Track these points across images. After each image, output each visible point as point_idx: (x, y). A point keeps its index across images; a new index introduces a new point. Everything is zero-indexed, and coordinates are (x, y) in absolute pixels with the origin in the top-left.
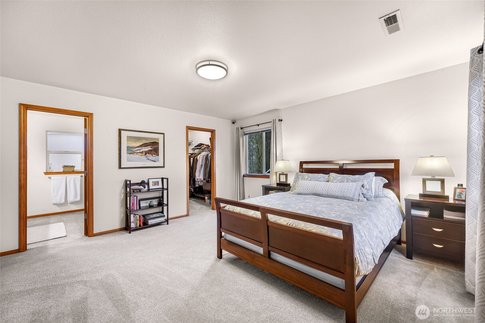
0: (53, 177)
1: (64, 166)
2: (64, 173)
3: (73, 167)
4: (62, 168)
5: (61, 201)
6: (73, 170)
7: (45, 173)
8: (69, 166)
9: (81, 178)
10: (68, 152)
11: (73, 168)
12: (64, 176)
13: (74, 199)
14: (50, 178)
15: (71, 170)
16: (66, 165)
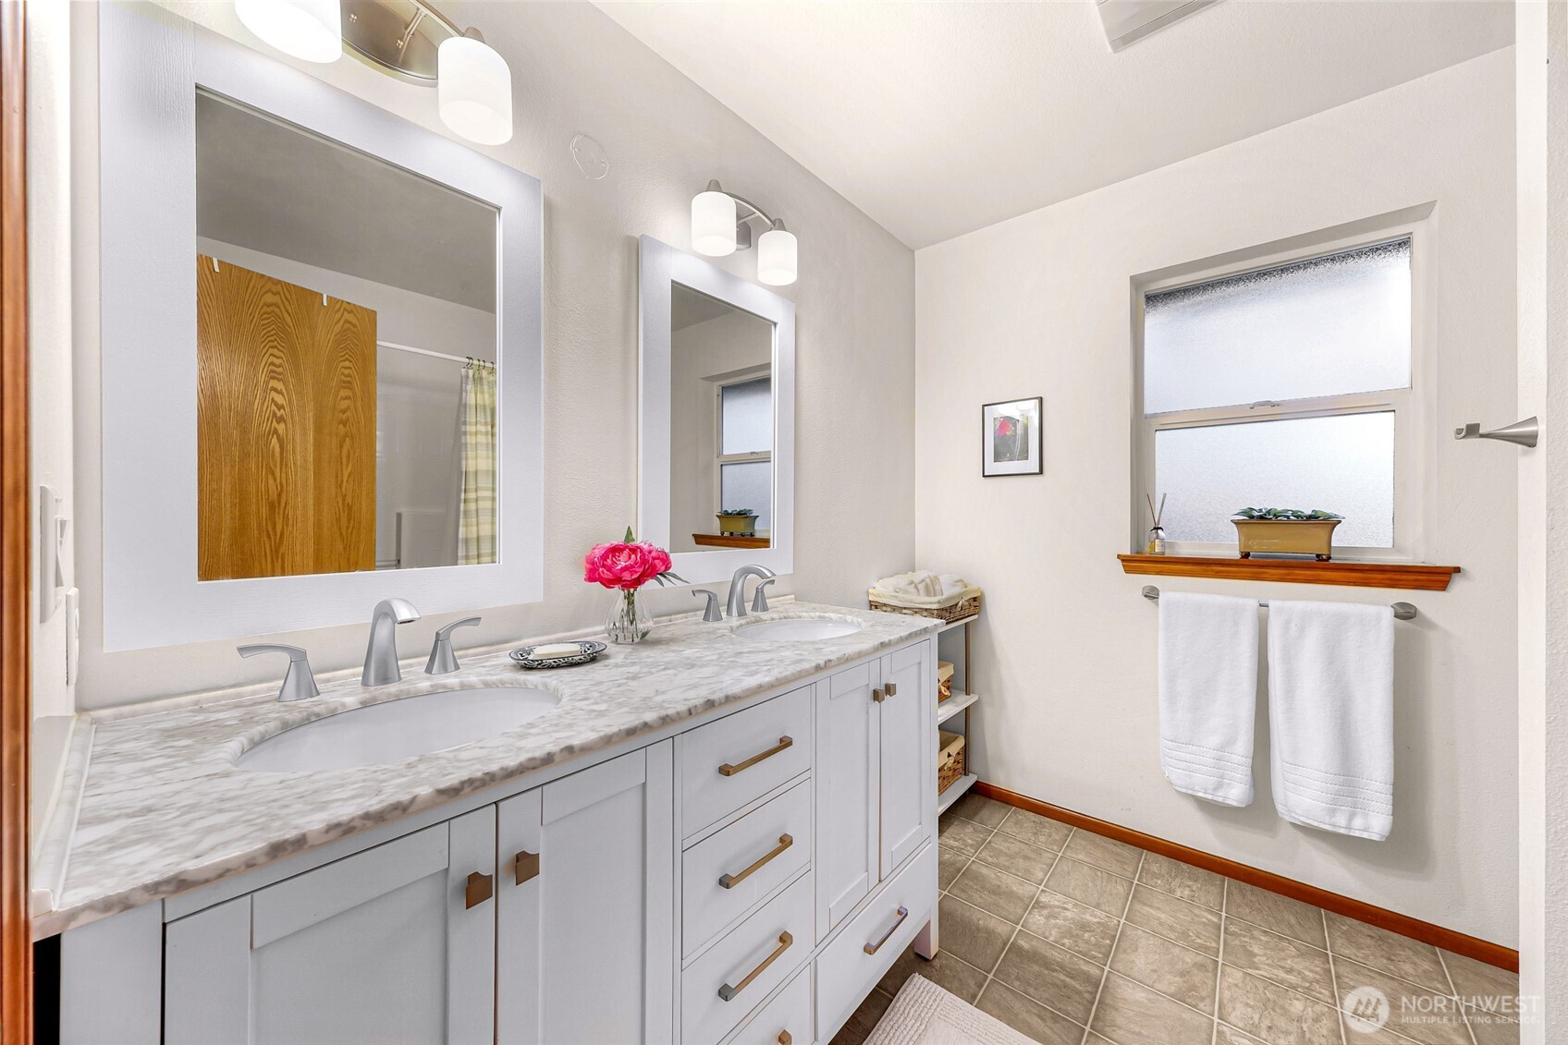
0: (1175, 589)
1: (1244, 513)
2: (1248, 566)
3: (1327, 523)
4: (1234, 528)
5: (1218, 787)
6: (1324, 552)
7: (1124, 559)
8: (1283, 513)
9: (1397, 631)
10: (1277, 410)
11: (1322, 532)
12: (1243, 595)
13: (1332, 812)
14: (1152, 595)
15: (1304, 545)
16: (1261, 504)
